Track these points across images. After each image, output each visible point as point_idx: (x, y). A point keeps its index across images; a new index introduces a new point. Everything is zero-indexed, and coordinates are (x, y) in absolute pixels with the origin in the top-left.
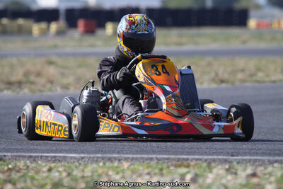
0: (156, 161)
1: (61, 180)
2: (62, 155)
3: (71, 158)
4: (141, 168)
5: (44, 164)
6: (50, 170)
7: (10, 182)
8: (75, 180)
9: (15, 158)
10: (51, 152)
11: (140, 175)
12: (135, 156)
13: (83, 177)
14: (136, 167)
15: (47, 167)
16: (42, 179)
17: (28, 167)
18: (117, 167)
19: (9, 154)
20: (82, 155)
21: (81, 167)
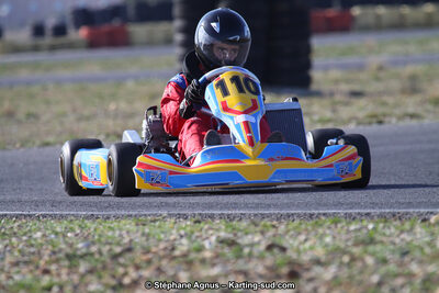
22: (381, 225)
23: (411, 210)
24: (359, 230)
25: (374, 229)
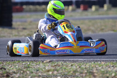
0: (115, 61)
1: (76, 69)
2: (76, 59)
3: (80, 61)
4: (109, 64)
5: (69, 63)
6: (72, 65)
7: (56, 70)
8: (83, 69)
9: (57, 61)
10: (72, 58)
11: (109, 67)
12: (107, 59)
13: (86, 68)
14: (107, 64)
15: (71, 64)
16: (69, 69)
17: (63, 64)
18: (99, 64)
19: (55, 59)
20: (85, 60)
21: (85, 64)
22: (31, 63)
23: (39, 59)
24: (25, 64)
25: (29, 64)
